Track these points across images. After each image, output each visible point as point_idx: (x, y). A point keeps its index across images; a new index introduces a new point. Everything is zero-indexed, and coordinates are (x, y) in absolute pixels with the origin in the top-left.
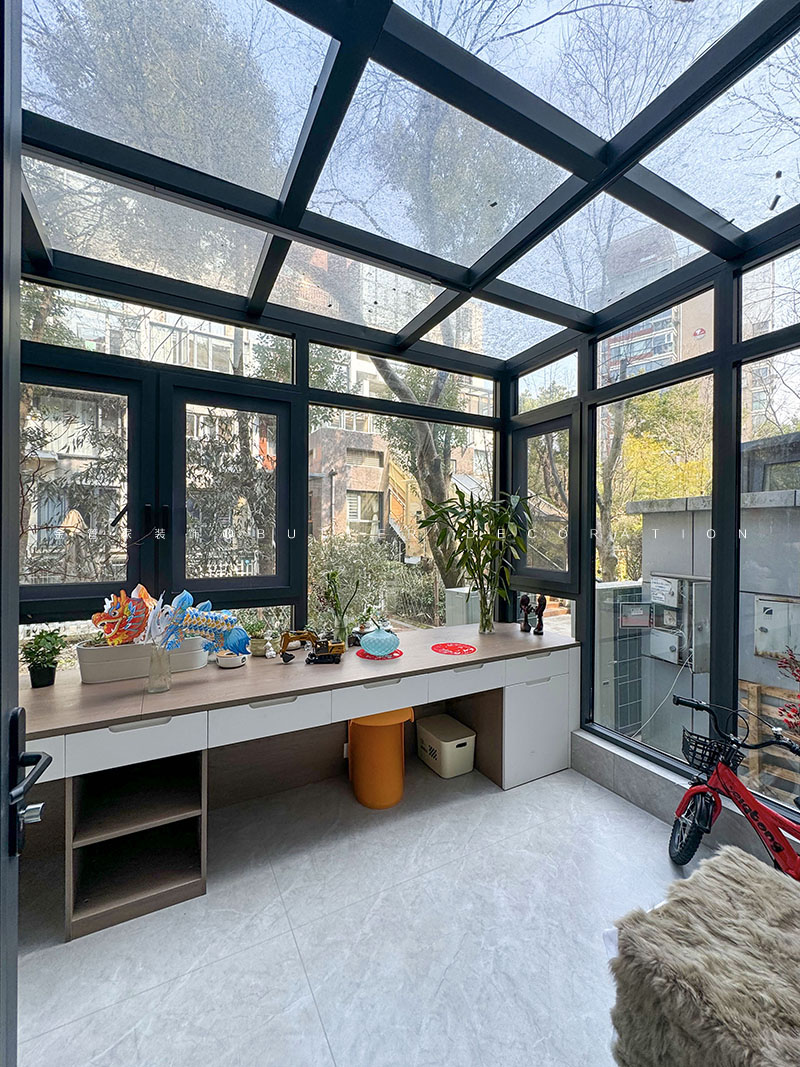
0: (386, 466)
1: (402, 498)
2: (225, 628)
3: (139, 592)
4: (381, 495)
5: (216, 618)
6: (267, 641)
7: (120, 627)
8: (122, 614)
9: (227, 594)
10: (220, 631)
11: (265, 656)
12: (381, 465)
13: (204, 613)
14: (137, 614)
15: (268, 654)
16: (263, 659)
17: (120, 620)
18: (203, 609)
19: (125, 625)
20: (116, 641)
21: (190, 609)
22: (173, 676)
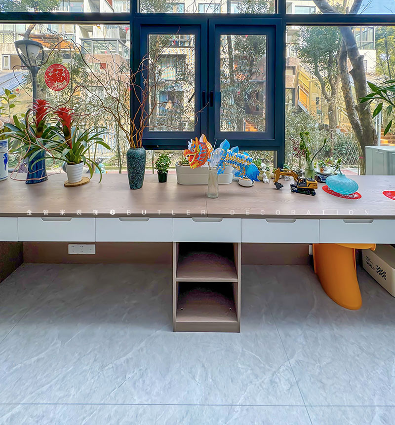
0: (297, 74)
1: (306, 91)
2: (246, 164)
3: (203, 138)
4: (294, 89)
5: (241, 157)
6: (263, 172)
7: (195, 158)
8: (196, 151)
9: (243, 142)
10: (243, 165)
11: (262, 181)
12: (294, 73)
13: (235, 154)
14: (203, 151)
15: (265, 180)
16: (262, 183)
17: (196, 154)
18: (235, 151)
19: (198, 158)
20: (194, 166)
21: (229, 151)
22: (220, 187)
